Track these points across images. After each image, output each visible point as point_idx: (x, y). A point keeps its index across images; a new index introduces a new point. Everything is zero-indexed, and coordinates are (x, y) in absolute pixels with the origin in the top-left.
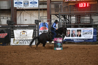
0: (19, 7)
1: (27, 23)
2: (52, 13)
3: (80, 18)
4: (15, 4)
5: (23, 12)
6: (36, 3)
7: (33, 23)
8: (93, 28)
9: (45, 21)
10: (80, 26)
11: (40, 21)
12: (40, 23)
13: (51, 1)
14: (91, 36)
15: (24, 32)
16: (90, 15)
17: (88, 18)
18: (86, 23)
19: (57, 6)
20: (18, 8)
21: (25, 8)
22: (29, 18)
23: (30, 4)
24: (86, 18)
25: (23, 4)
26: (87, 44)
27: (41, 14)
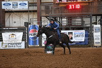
0: (8, 8)
1: (16, 25)
2: (42, 15)
3: (71, 20)
4: (3, 6)
5: (12, 13)
6: (26, 4)
7: (23, 25)
8: (84, 31)
9: (35, 23)
10: (71, 28)
11: (30, 24)
12: (29, 26)
13: (41, 3)
14: (82, 39)
15: (13, 35)
16: (82, 17)
17: (80, 20)
18: (78, 26)
19: (47, 8)
20: (6, 10)
21: (14, 9)
22: (19, 20)
23: (19, 6)
24: (77, 20)
25: (11, 6)
26: (78, 47)
27: (31, 16)
